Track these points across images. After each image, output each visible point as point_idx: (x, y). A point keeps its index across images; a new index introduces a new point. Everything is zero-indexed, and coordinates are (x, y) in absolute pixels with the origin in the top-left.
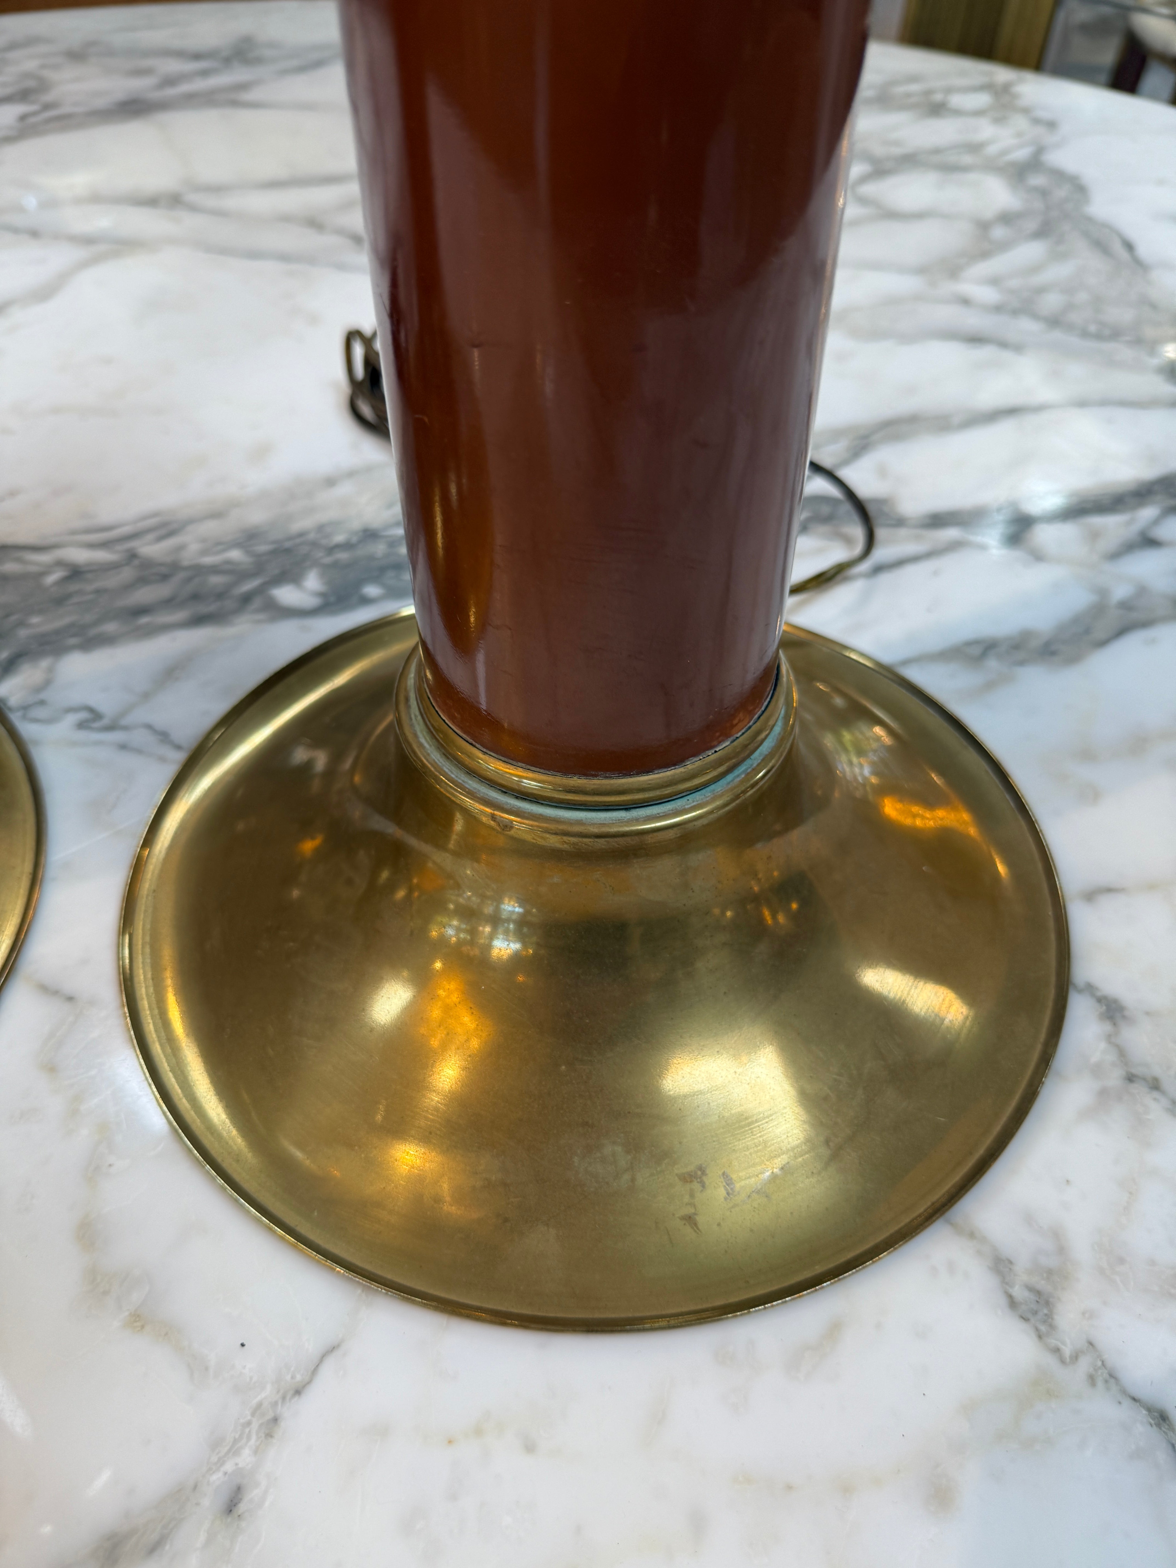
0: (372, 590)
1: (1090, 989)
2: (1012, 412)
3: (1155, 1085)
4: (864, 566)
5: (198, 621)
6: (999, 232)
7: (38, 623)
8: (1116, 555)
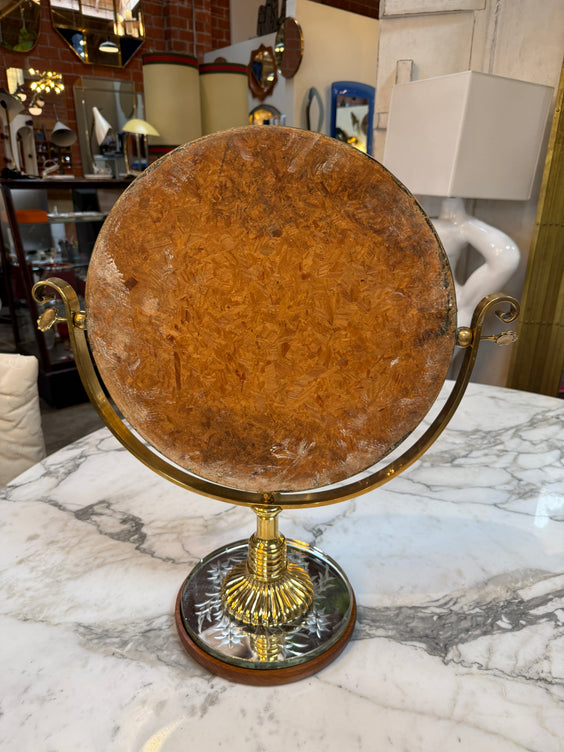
5: (484, 633)
7: (443, 635)
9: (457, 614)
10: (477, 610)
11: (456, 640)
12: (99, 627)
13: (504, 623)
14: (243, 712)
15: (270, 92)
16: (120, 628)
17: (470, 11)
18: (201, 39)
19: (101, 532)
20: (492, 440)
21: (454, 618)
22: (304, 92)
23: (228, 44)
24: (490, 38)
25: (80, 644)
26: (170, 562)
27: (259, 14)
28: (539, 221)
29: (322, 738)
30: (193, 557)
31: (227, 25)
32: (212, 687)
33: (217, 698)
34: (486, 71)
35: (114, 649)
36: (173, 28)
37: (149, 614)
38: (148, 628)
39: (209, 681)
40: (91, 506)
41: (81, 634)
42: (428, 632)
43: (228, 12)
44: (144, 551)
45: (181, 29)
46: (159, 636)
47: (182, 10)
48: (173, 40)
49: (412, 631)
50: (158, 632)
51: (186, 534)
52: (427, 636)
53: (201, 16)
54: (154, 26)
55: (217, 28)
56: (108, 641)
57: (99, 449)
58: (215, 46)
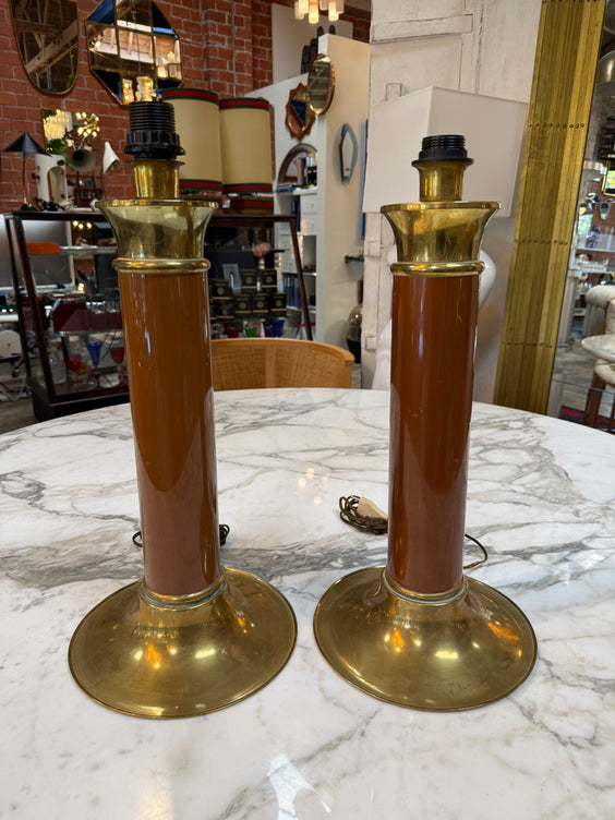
0: (355, 564)
1: (543, 659)
2: (528, 524)
3: (559, 678)
4: (485, 563)
5: (314, 569)
6: (525, 470)
7: (274, 569)
8: (555, 564)
9: (297, 556)
10: (318, 554)
11: (284, 573)
13: (339, 563)
14: (60, 611)
15: (308, 132)
17: (458, 34)
18: (241, 79)
19: (4, 492)
21: (292, 559)
22: (338, 129)
23: (271, 82)
24: (476, 58)
26: (54, 514)
27: (304, 55)
28: (517, 237)
30: (77, 511)
31: (269, 65)
32: (43, 594)
33: (43, 602)
34: (473, 91)
36: (213, 69)
37: (16, 546)
38: (9, 555)
40: (5, 475)
42: (263, 566)
43: (271, 52)
44: (35, 506)
45: (221, 70)
47: (222, 52)
48: (212, 81)
50: (15, 559)
51: (80, 496)
52: (259, 569)
53: (241, 57)
54: (193, 68)
55: (259, 69)
57: (34, 436)
58: (256, 86)
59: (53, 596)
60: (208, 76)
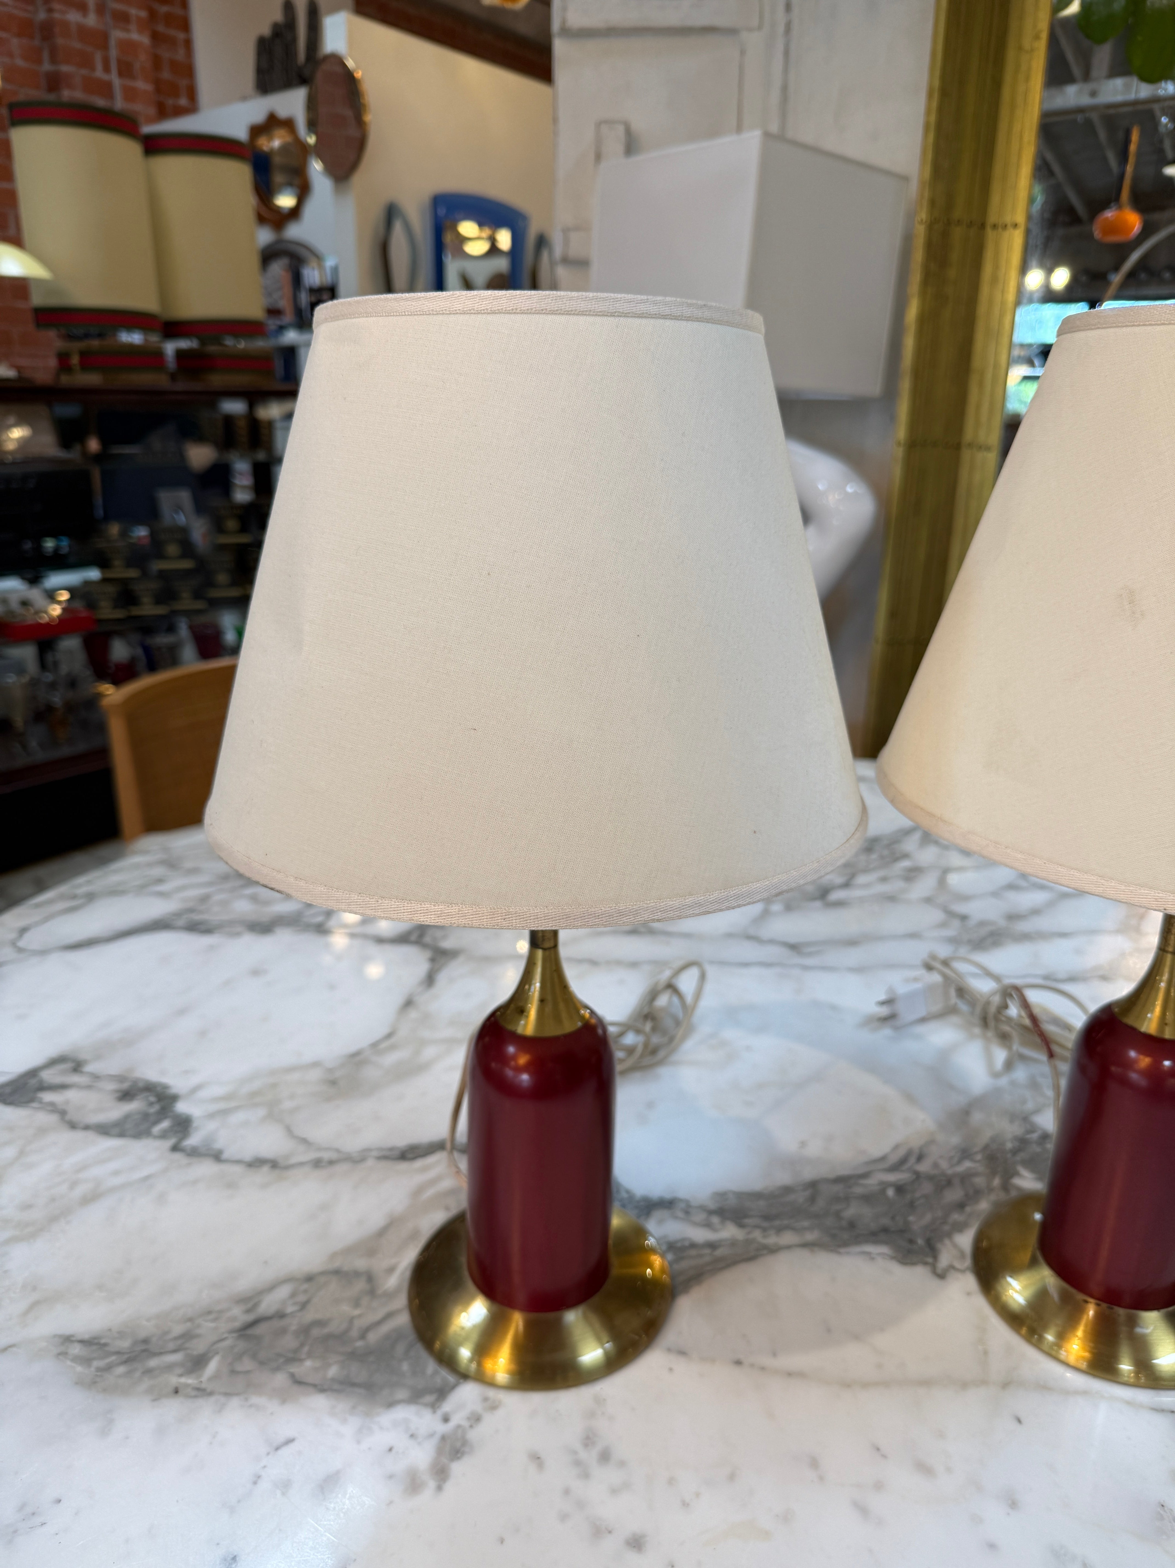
9: (931, 1178)
10: (967, 1164)
11: (946, 1228)
12: (121, 1335)
14: (536, 1459)
15: (295, 214)
16: (178, 1329)
17: (732, 32)
18: (130, 94)
19: (73, 1126)
20: (886, 852)
21: (927, 1188)
22: (375, 212)
23: (192, 108)
24: (777, 83)
25: (80, 1383)
26: (266, 1169)
27: (258, 53)
28: (902, 437)
29: (732, 1477)
30: (320, 1149)
31: (188, 70)
32: (446, 1419)
33: (465, 1442)
35: (174, 1380)
36: (65, 68)
37: (244, 1284)
38: (250, 1317)
39: (434, 1406)
40: (33, 1073)
41: (77, 1359)
43: (188, 44)
44: (194, 1153)
45: (84, 72)
46: (283, 1331)
47: (84, 33)
48: (65, 93)
49: (852, 1225)
50: (276, 1324)
51: (288, 1105)
53: (128, 47)
54: (20, 62)
55: (166, 75)
56: (153, 1363)
57: (21, 950)
58: (163, 113)
59: (475, 1419)
60: (54, 82)
